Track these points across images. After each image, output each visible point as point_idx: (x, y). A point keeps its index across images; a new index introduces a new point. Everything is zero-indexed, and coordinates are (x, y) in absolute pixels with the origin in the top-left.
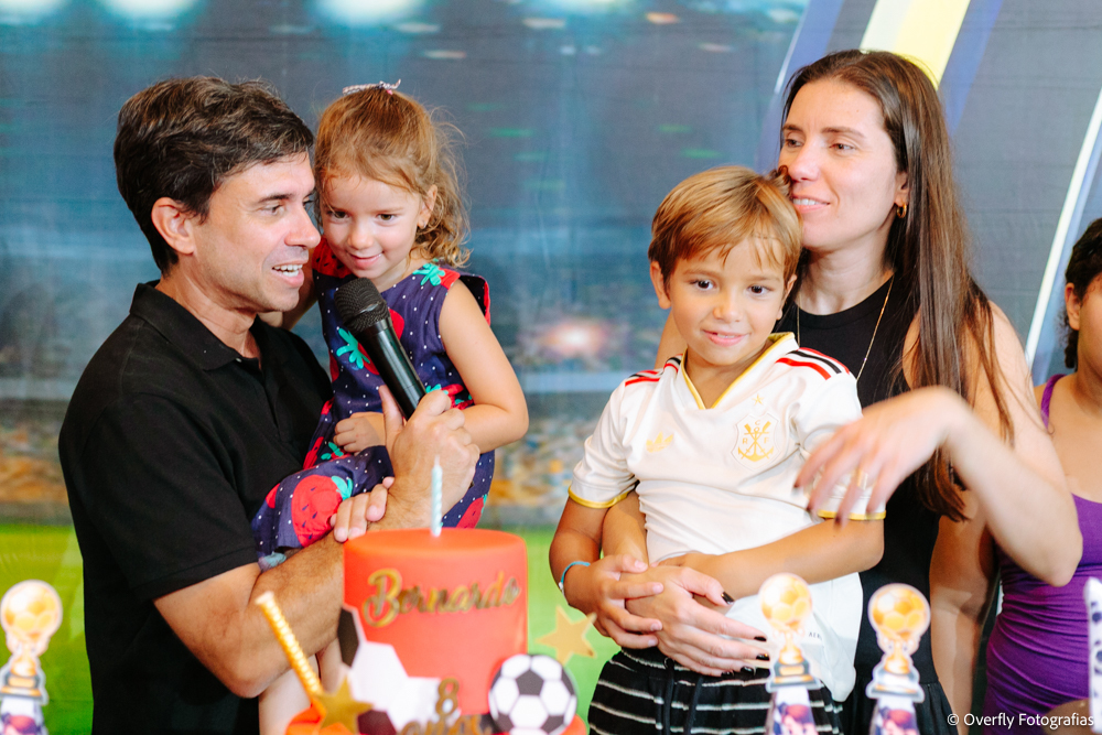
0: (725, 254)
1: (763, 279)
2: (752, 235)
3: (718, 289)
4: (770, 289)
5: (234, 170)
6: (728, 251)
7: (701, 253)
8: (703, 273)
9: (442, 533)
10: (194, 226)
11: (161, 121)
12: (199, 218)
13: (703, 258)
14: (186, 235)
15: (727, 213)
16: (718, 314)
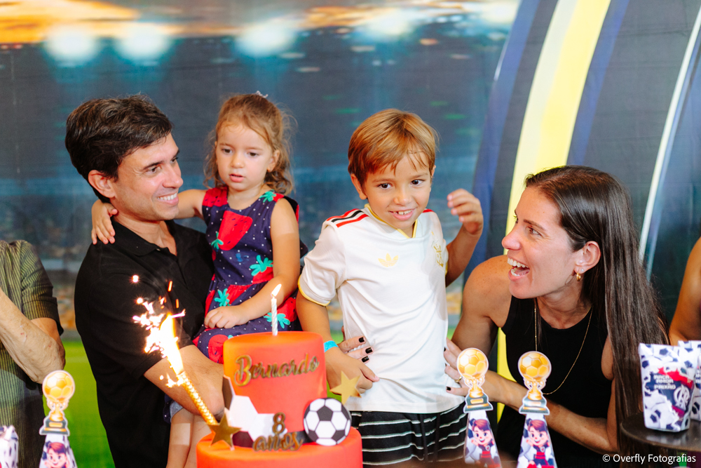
0: (394, 168)
1: (419, 176)
2: (407, 153)
3: (394, 187)
4: (423, 180)
5: (127, 153)
6: (395, 166)
7: (381, 169)
8: (384, 180)
9: (278, 333)
10: (112, 182)
11: (85, 128)
12: (113, 179)
13: (383, 172)
14: (109, 188)
15: (391, 142)
16: (397, 201)
